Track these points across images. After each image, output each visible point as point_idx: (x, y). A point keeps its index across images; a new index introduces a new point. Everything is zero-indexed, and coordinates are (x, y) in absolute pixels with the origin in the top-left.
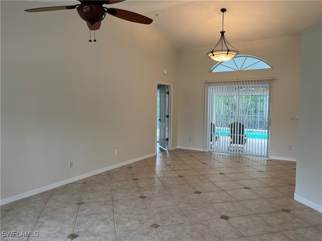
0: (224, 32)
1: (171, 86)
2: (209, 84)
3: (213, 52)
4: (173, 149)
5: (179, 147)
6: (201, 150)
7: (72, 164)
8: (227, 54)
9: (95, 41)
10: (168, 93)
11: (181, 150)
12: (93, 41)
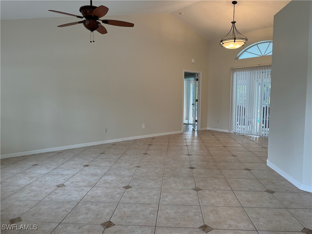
0: (235, 22)
1: (200, 73)
2: (234, 70)
3: (222, 41)
4: (201, 130)
5: (208, 128)
6: (227, 131)
7: (106, 130)
8: (235, 42)
9: (94, 41)
10: (197, 80)
11: (209, 131)
12: (92, 42)
